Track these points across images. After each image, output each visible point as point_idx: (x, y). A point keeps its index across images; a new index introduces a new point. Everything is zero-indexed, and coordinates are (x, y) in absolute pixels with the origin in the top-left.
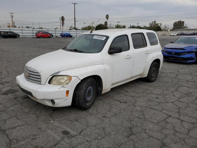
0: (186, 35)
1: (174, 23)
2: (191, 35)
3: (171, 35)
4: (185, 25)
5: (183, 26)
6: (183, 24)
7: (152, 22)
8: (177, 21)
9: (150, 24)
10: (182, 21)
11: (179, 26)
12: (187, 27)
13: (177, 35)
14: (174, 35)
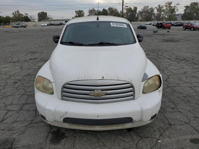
0: (54, 25)
1: (39, 14)
2: (58, 25)
3: (42, 26)
4: (48, 16)
5: (47, 17)
6: (46, 15)
7: (15, 12)
8: (40, 12)
9: (13, 14)
10: (45, 12)
11: (43, 16)
12: (51, 18)
13: (47, 25)
14: (45, 26)
